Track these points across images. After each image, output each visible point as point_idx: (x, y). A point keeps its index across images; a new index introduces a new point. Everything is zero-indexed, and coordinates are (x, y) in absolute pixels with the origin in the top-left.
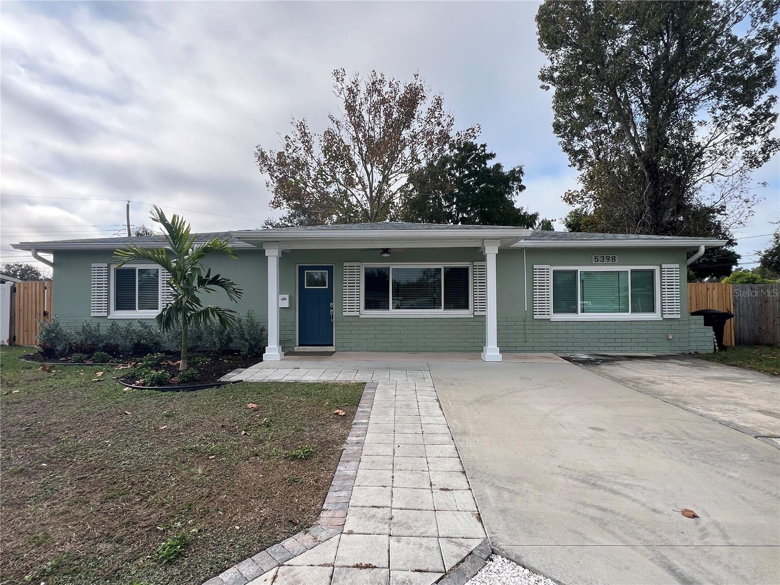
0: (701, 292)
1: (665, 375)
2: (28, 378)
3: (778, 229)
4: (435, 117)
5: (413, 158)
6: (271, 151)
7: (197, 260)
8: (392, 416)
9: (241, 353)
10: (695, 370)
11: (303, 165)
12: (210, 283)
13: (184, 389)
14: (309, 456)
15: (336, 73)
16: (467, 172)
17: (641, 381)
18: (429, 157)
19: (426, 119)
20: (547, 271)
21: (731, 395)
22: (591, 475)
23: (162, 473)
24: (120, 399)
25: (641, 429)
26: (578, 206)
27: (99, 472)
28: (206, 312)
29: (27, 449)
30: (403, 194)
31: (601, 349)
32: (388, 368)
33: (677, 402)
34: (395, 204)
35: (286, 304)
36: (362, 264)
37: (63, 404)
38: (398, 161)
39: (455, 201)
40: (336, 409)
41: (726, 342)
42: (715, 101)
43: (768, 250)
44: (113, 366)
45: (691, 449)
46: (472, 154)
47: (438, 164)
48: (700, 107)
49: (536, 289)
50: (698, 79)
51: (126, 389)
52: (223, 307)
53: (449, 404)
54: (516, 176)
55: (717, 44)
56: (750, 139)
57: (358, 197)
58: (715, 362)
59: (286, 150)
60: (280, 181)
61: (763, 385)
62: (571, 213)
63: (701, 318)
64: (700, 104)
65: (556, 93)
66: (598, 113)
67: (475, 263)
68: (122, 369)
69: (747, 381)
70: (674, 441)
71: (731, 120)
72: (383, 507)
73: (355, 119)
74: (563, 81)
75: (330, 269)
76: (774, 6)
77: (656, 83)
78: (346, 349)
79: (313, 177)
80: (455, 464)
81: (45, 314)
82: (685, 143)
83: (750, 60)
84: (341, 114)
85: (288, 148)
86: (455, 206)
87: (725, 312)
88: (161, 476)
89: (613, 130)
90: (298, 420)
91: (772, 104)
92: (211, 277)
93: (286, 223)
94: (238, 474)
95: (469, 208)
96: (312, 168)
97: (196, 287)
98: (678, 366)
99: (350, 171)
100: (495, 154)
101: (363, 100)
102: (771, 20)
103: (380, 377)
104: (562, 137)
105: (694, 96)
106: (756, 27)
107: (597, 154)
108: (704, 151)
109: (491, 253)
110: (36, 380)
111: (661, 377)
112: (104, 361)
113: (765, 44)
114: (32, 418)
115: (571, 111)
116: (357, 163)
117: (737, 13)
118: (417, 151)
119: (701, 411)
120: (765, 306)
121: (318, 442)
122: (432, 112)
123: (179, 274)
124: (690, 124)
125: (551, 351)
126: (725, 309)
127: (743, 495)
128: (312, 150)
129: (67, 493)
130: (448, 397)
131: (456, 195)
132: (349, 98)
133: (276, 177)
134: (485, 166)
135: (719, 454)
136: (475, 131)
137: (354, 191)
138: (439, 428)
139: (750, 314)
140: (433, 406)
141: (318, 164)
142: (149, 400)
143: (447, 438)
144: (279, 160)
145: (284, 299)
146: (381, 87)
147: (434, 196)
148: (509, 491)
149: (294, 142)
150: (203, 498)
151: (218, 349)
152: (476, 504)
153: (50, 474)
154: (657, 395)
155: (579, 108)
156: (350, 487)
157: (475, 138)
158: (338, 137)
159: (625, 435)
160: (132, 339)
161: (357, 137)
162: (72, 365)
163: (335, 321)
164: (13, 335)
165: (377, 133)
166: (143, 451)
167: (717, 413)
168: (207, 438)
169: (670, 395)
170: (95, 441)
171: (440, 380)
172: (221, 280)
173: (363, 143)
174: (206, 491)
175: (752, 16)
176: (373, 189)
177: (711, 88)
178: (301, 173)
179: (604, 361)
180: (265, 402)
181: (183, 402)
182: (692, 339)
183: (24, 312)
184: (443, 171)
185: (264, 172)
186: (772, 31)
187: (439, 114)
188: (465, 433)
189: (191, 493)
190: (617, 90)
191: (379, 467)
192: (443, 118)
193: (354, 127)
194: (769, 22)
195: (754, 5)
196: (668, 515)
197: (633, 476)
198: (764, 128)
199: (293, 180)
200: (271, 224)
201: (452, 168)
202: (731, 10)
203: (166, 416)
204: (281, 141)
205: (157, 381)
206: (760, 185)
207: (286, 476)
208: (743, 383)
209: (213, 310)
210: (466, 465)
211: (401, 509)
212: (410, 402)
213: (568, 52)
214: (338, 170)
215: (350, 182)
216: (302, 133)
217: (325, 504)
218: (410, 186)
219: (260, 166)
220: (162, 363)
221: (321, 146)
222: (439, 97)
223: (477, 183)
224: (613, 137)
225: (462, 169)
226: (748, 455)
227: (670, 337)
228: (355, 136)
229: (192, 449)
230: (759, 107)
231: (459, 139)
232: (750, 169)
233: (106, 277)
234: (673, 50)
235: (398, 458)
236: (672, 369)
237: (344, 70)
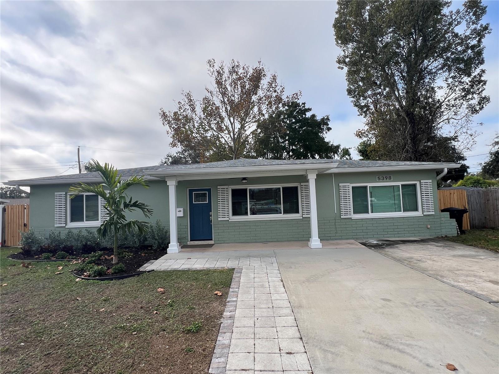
0: (447, 196)
1: (427, 254)
2: (13, 274)
3: (491, 149)
4: (273, 88)
5: (260, 113)
6: (169, 112)
7: (123, 191)
8: (253, 294)
9: (153, 248)
10: (446, 250)
11: (190, 120)
12: (132, 206)
13: (116, 278)
14: (198, 330)
15: (209, 62)
16: (294, 121)
17: (412, 260)
18: (270, 112)
19: (267, 89)
20: (348, 187)
21: (471, 269)
22: (385, 338)
23: (101, 347)
24: (74, 288)
25: (414, 299)
26: (365, 139)
27: (59, 349)
28: (129, 224)
29: (11, 331)
30: (254, 135)
31: (385, 236)
32: (249, 256)
33: (437, 276)
34: (249, 142)
35: (181, 214)
36: (229, 186)
37: (36, 293)
38: (250, 115)
39: (287, 139)
40: (216, 291)
41: (465, 227)
42: (447, 73)
43: (486, 162)
44: (69, 261)
45: (448, 313)
46: (297, 109)
47: (275, 116)
48: (438, 78)
49: (342, 199)
50: (436, 60)
51: (77, 280)
52: (140, 221)
53: (289, 283)
54: (325, 121)
55: (446, 38)
56: (470, 96)
57: (226, 138)
58: (458, 243)
59: (179, 110)
60: (175, 130)
61: (491, 261)
62: (361, 143)
63: (447, 214)
64: (438, 76)
65: (348, 71)
66: (375, 82)
67: (302, 184)
68: (76, 263)
69: (480, 257)
70: (437, 308)
71: (458, 85)
72: (248, 370)
73: (222, 90)
74: (353, 64)
75: (209, 190)
76: (480, 14)
77: (410, 63)
78: (221, 242)
79: (197, 127)
80: (295, 332)
81: (25, 225)
82: (430, 100)
83: (467, 48)
84: (214, 87)
85: (180, 109)
86: (287, 142)
87: (462, 209)
88: (101, 350)
89: (385, 92)
90: (191, 300)
91: (483, 74)
92: (132, 202)
93: (180, 155)
94: (152, 346)
95: (296, 143)
96: (195, 122)
97: (122, 209)
98: (435, 247)
99: (220, 123)
100: (311, 109)
101: (227, 78)
102: (479, 23)
103: (244, 264)
104: (353, 97)
105: (434, 71)
106: (470, 28)
107: (376, 107)
108: (442, 104)
109: (312, 178)
110: (18, 274)
111: (425, 257)
112: (63, 258)
113: (476, 37)
114: (14, 306)
115: (358, 81)
116: (224, 117)
117: (457, 19)
118: (262, 108)
119: (452, 283)
120: (487, 203)
121: (204, 317)
122: (270, 84)
123: (111, 201)
124: (433, 88)
125: (353, 239)
126: (462, 207)
127: (485, 350)
128: (195, 110)
129: (38, 367)
130: (289, 278)
131: (288, 135)
132: (218, 77)
133: (173, 128)
134: (305, 116)
135: (467, 317)
136: (298, 95)
137: (223, 134)
138: (283, 303)
139: (478, 208)
140: (279, 285)
141: (200, 119)
142: (93, 288)
143: (289, 311)
144: (174, 117)
145: (180, 211)
146: (238, 70)
147: (274, 136)
148: (333, 353)
149: (184, 105)
150: (129, 367)
151: (138, 245)
152: (310, 365)
153: (26, 352)
154: (423, 271)
155: (363, 79)
156: (226, 354)
157: (298, 99)
158: (212, 101)
159: (405, 304)
160: (82, 241)
161: (224, 101)
162: (42, 261)
163: (213, 224)
164: (4, 239)
165: (236, 98)
166: (88, 330)
167: (463, 284)
168: (131, 317)
169: (432, 271)
170: (57, 323)
171: (283, 264)
172: (139, 204)
173: (228, 104)
174: (131, 361)
175: (467, 21)
176: (235, 133)
177: (444, 66)
178: (189, 125)
179: (388, 245)
180: (169, 287)
181: (115, 289)
182: (442, 227)
183: (11, 224)
184: (279, 120)
185: (165, 125)
186: (479, 30)
187: (275, 85)
188: (300, 306)
189: (121, 363)
190: (386, 68)
191: (245, 337)
192: (278, 88)
193: (222, 95)
194: (477, 25)
195: (467, 15)
196: (438, 369)
197: (412, 337)
198: (478, 89)
199: (183, 129)
200: (171, 156)
201: (285, 118)
202: (454, 18)
203: (104, 300)
204: (176, 105)
205: (98, 273)
206: (479, 124)
207: (184, 346)
208: (477, 259)
209: (134, 223)
210: (302, 333)
211: (261, 371)
212: (264, 283)
213: (354, 46)
214: (212, 122)
215: (220, 129)
216: (188, 100)
217: (210, 369)
218: (259, 131)
219: (162, 121)
220: (101, 258)
221: (201, 108)
222: (275, 75)
223: (301, 127)
224: (385, 97)
225: (291, 119)
226: (486, 317)
227: (429, 227)
228: (223, 100)
229: (121, 327)
230: (475, 77)
231: (288, 100)
232: (472, 115)
233: (65, 201)
234: (419, 43)
235: (258, 328)
236: (431, 250)
237: (214, 60)
